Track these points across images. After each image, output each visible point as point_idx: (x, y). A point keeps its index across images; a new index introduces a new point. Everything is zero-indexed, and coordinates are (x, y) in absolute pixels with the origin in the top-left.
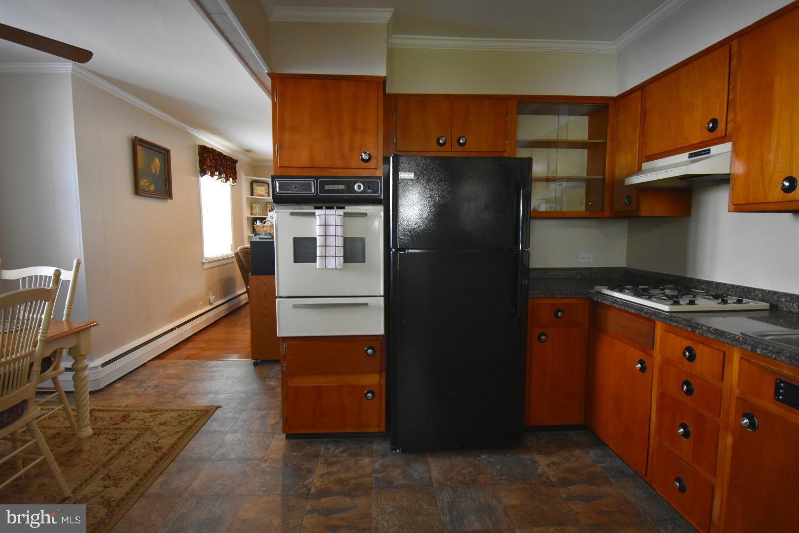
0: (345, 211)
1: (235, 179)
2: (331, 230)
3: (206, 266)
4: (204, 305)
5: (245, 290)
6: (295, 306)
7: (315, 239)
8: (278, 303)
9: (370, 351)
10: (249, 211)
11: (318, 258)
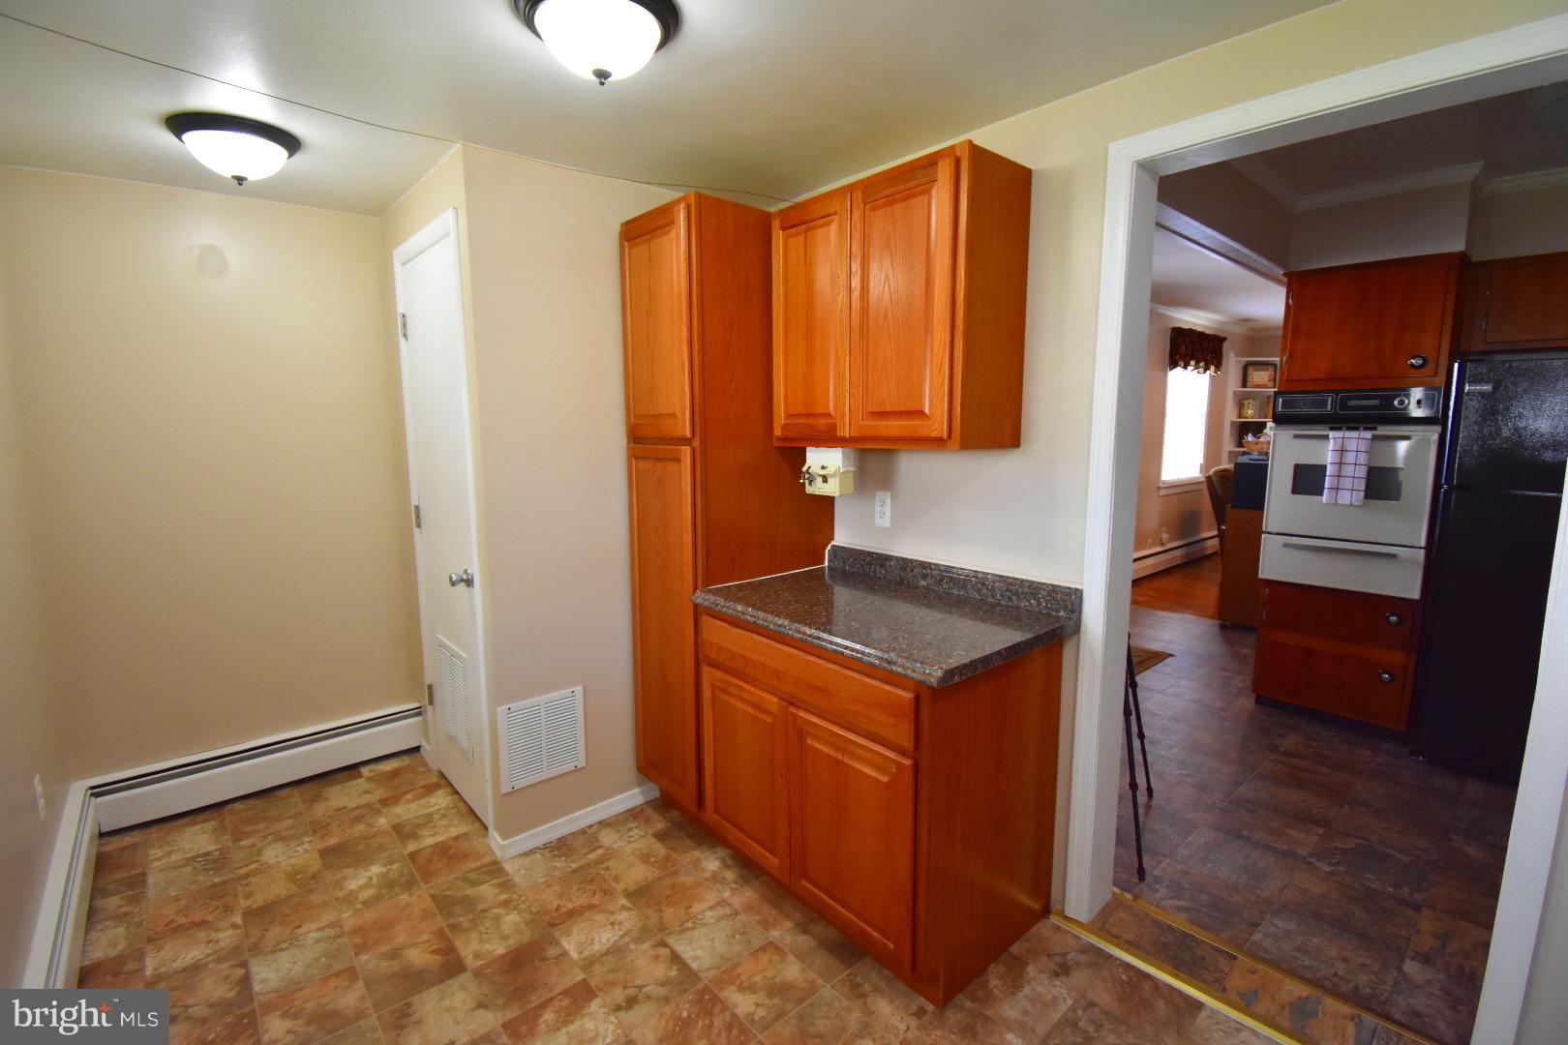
0: (1375, 432)
1: (1218, 366)
2: (1350, 457)
3: (1162, 492)
4: (1153, 545)
5: (1215, 533)
6: (1286, 545)
7: (1325, 467)
8: (1265, 540)
9: (1394, 619)
10: (1236, 411)
11: (1326, 491)
